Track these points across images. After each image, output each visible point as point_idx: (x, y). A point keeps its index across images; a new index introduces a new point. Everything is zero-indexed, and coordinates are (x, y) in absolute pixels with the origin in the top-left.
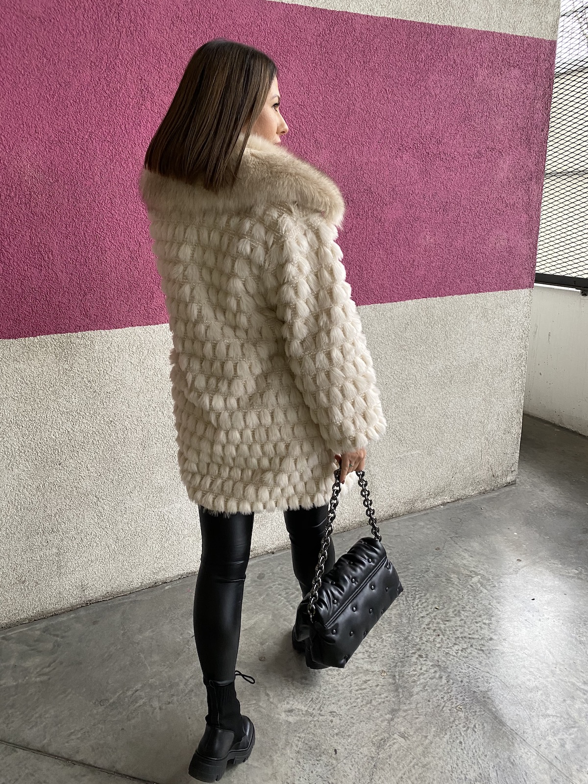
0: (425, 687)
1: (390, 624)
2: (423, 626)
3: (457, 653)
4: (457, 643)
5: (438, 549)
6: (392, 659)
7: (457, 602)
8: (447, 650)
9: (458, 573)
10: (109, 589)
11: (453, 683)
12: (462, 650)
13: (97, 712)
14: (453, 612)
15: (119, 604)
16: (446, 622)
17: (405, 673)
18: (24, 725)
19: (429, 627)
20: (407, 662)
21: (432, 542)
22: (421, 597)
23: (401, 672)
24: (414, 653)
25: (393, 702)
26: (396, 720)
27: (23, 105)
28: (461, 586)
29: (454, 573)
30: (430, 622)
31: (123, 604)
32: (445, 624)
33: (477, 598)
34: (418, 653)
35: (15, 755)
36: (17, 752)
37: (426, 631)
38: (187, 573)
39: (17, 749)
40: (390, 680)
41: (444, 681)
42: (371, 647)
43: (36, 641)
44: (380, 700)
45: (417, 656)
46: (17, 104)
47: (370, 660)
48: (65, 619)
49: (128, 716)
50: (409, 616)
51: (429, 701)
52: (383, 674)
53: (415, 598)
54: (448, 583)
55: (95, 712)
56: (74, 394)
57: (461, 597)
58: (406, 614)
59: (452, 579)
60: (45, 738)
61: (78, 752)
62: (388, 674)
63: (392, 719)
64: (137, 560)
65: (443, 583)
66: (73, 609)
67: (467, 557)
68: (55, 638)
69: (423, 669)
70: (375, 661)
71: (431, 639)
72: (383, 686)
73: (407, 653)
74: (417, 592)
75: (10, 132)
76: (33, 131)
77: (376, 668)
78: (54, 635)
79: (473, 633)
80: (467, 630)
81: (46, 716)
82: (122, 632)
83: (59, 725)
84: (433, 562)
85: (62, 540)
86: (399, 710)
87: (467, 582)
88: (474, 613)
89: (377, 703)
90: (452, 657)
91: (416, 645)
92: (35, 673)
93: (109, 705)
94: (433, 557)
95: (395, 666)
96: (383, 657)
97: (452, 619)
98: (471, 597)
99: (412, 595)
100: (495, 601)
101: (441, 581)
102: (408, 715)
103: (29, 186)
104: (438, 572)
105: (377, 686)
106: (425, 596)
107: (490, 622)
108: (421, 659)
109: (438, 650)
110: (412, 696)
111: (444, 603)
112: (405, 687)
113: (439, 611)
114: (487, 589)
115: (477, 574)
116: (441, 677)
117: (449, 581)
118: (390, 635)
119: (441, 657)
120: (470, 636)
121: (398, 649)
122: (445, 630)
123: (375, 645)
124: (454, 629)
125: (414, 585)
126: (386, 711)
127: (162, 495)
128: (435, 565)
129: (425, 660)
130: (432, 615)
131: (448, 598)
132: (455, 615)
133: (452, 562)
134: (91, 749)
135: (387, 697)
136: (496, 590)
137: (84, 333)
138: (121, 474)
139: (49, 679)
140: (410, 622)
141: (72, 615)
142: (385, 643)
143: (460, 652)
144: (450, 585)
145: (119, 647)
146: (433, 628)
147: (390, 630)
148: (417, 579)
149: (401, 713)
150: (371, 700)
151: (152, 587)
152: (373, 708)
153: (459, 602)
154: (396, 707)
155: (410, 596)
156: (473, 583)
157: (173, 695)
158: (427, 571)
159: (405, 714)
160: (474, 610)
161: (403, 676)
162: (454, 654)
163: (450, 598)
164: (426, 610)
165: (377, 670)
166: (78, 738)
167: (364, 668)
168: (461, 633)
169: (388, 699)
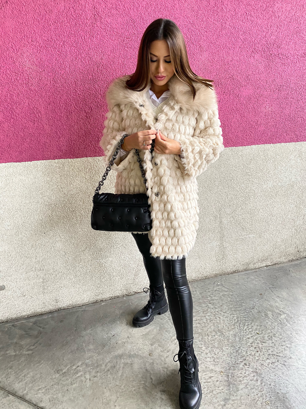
0: (246, 385)
1: (228, 340)
2: (249, 344)
3: (268, 365)
4: (269, 358)
5: (261, 294)
6: (228, 364)
7: (271, 330)
8: (262, 362)
9: (272, 311)
10: (71, 302)
11: (265, 385)
12: (272, 363)
13: (55, 377)
14: (268, 337)
15: (76, 311)
16: (262, 343)
17: (235, 374)
18: (15, 380)
19: (252, 345)
20: (237, 367)
21: (258, 290)
22: (249, 324)
23: (232, 373)
24: (242, 362)
25: (226, 393)
26: (227, 406)
27: (25, 24)
28: (273, 320)
29: (270, 311)
30: (253, 342)
31: (78, 311)
32: (262, 344)
33: (283, 329)
34: (244, 362)
35: (8, 398)
36: (9, 397)
37: (250, 348)
38: (114, 296)
39: (10, 395)
40: (226, 378)
41: (259, 383)
42: (216, 355)
43: (29, 329)
44: (218, 391)
45: (243, 364)
46: (21, 24)
47: (214, 363)
48: (46, 317)
49: (71, 382)
50: (240, 336)
51: (249, 395)
52: (221, 374)
53: (245, 325)
54: (266, 317)
55: (54, 377)
56: (53, 195)
57: (273, 327)
58: (238, 335)
59: (268, 315)
60: (25, 390)
61: (41, 401)
62: (225, 374)
63: (225, 405)
64: (87, 288)
65: (263, 317)
66: (51, 312)
67: (279, 301)
68: (39, 328)
69: (246, 373)
70: (217, 364)
71: (253, 353)
72: (221, 381)
73: (237, 361)
74: (247, 321)
75: (17, 41)
76: (30, 41)
77: (218, 369)
78: (39, 327)
79: (280, 353)
80: (275, 350)
81: (28, 376)
82: (75, 329)
83: (34, 383)
84: (258, 303)
85: (45, 275)
86: (229, 399)
87: (278, 318)
88: (281, 339)
89: (216, 393)
90: (265, 367)
91: (243, 356)
92: (26, 348)
93: (62, 374)
94: (258, 300)
95: (229, 369)
96: (222, 362)
97: (267, 341)
98: (279, 328)
99: (243, 323)
100: (294, 332)
101: (262, 315)
102: (235, 403)
103: (27, 73)
104: (260, 310)
105: (217, 381)
106: (251, 324)
107: (291, 346)
108: (246, 366)
109: (256, 361)
110: (238, 391)
111: (262, 330)
112: (234, 384)
113: (259, 335)
114: (290, 324)
115: (284, 313)
116: (257, 380)
117: (266, 316)
118: (228, 348)
119: (258, 366)
120: (277, 354)
121: (232, 357)
122: (262, 349)
123: (218, 353)
124: (268, 349)
125: (245, 317)
126: (221, 399)
127: (102, 252)
128: (258, 305)
129: (248, 367)
130: (255, 338)
131: (265, 327)
132: (269, 339)
133: (269, 304)
134: (48, 401)
135: (223, 389)
136: (296, 325)
137: (59, 160)
138: (79, 240)
139: (33, 353)
140: (241, 341)
141: (50, 316)
142: (224, 353)
143: (270, 364)
144: (267, 318)
145: (72, 337)
146: (254, 346)
147: (228, 345)
148: (247, 313)
149: (231, 402)
150: (213, 390)
151: (95, 303)
152: (213, 396)
153: (272, 331)
154: (228, 397)
155: (242, 323)
156: (281, 319)
157: (98, 372)
158: (253, 308)
159: (233, 403)
160: (281, 337)
161: (234, 377)
162: (267, 365)
163: (267, 328)
164: (251, 334)
165: (218, 370)
166: (42, 393)
167: (210, 368)
168: (272, 352)
169: (223, 391)
